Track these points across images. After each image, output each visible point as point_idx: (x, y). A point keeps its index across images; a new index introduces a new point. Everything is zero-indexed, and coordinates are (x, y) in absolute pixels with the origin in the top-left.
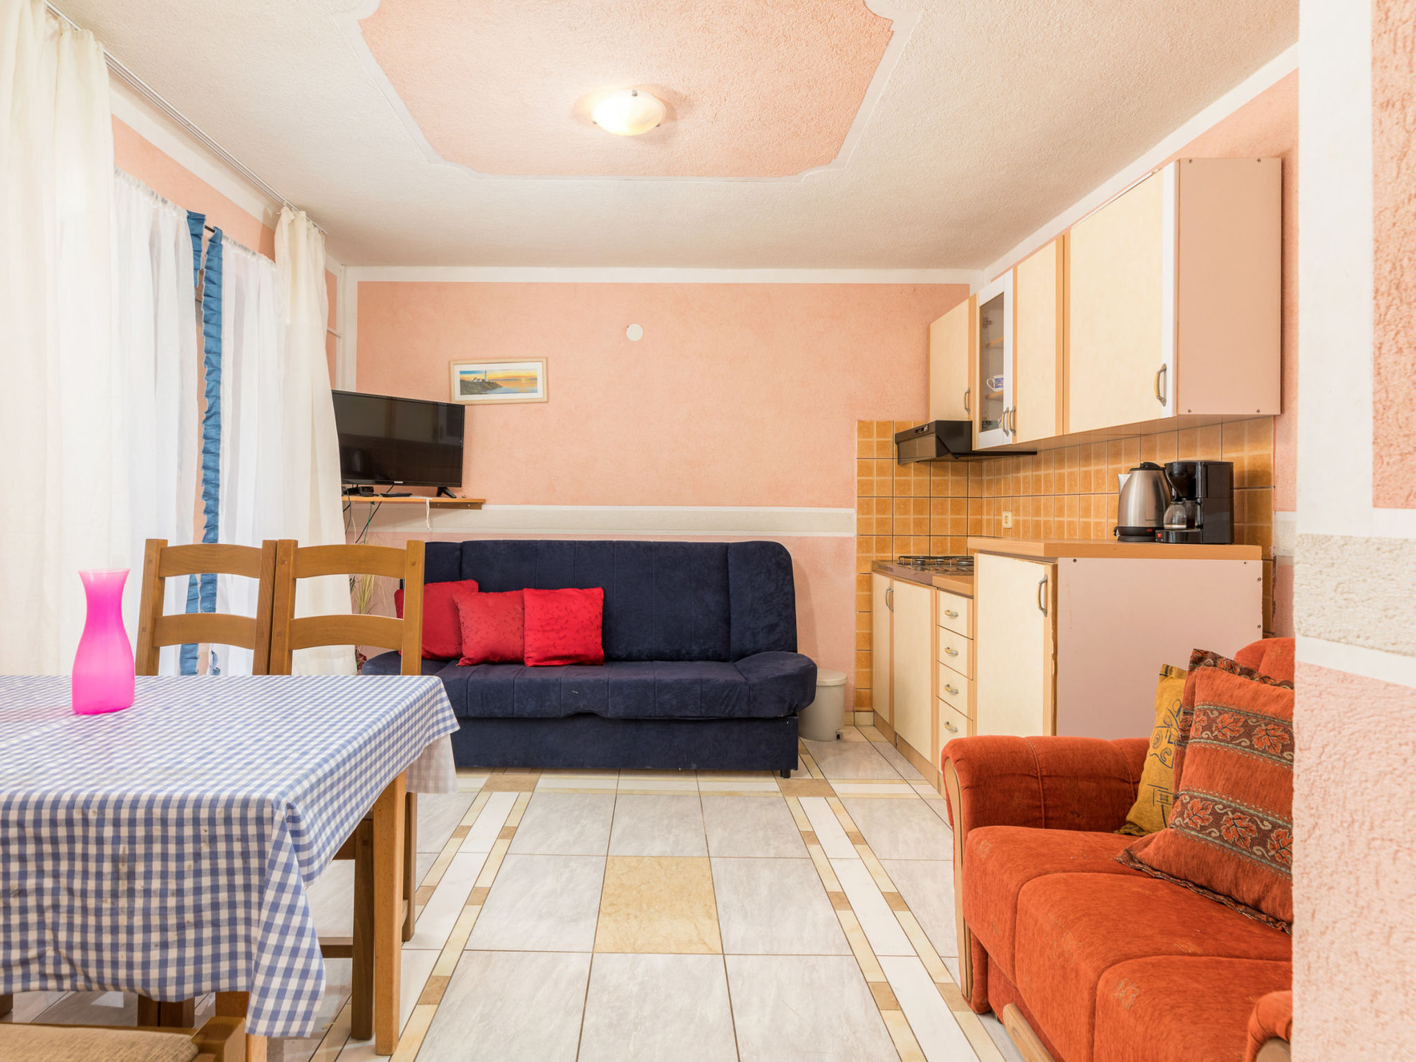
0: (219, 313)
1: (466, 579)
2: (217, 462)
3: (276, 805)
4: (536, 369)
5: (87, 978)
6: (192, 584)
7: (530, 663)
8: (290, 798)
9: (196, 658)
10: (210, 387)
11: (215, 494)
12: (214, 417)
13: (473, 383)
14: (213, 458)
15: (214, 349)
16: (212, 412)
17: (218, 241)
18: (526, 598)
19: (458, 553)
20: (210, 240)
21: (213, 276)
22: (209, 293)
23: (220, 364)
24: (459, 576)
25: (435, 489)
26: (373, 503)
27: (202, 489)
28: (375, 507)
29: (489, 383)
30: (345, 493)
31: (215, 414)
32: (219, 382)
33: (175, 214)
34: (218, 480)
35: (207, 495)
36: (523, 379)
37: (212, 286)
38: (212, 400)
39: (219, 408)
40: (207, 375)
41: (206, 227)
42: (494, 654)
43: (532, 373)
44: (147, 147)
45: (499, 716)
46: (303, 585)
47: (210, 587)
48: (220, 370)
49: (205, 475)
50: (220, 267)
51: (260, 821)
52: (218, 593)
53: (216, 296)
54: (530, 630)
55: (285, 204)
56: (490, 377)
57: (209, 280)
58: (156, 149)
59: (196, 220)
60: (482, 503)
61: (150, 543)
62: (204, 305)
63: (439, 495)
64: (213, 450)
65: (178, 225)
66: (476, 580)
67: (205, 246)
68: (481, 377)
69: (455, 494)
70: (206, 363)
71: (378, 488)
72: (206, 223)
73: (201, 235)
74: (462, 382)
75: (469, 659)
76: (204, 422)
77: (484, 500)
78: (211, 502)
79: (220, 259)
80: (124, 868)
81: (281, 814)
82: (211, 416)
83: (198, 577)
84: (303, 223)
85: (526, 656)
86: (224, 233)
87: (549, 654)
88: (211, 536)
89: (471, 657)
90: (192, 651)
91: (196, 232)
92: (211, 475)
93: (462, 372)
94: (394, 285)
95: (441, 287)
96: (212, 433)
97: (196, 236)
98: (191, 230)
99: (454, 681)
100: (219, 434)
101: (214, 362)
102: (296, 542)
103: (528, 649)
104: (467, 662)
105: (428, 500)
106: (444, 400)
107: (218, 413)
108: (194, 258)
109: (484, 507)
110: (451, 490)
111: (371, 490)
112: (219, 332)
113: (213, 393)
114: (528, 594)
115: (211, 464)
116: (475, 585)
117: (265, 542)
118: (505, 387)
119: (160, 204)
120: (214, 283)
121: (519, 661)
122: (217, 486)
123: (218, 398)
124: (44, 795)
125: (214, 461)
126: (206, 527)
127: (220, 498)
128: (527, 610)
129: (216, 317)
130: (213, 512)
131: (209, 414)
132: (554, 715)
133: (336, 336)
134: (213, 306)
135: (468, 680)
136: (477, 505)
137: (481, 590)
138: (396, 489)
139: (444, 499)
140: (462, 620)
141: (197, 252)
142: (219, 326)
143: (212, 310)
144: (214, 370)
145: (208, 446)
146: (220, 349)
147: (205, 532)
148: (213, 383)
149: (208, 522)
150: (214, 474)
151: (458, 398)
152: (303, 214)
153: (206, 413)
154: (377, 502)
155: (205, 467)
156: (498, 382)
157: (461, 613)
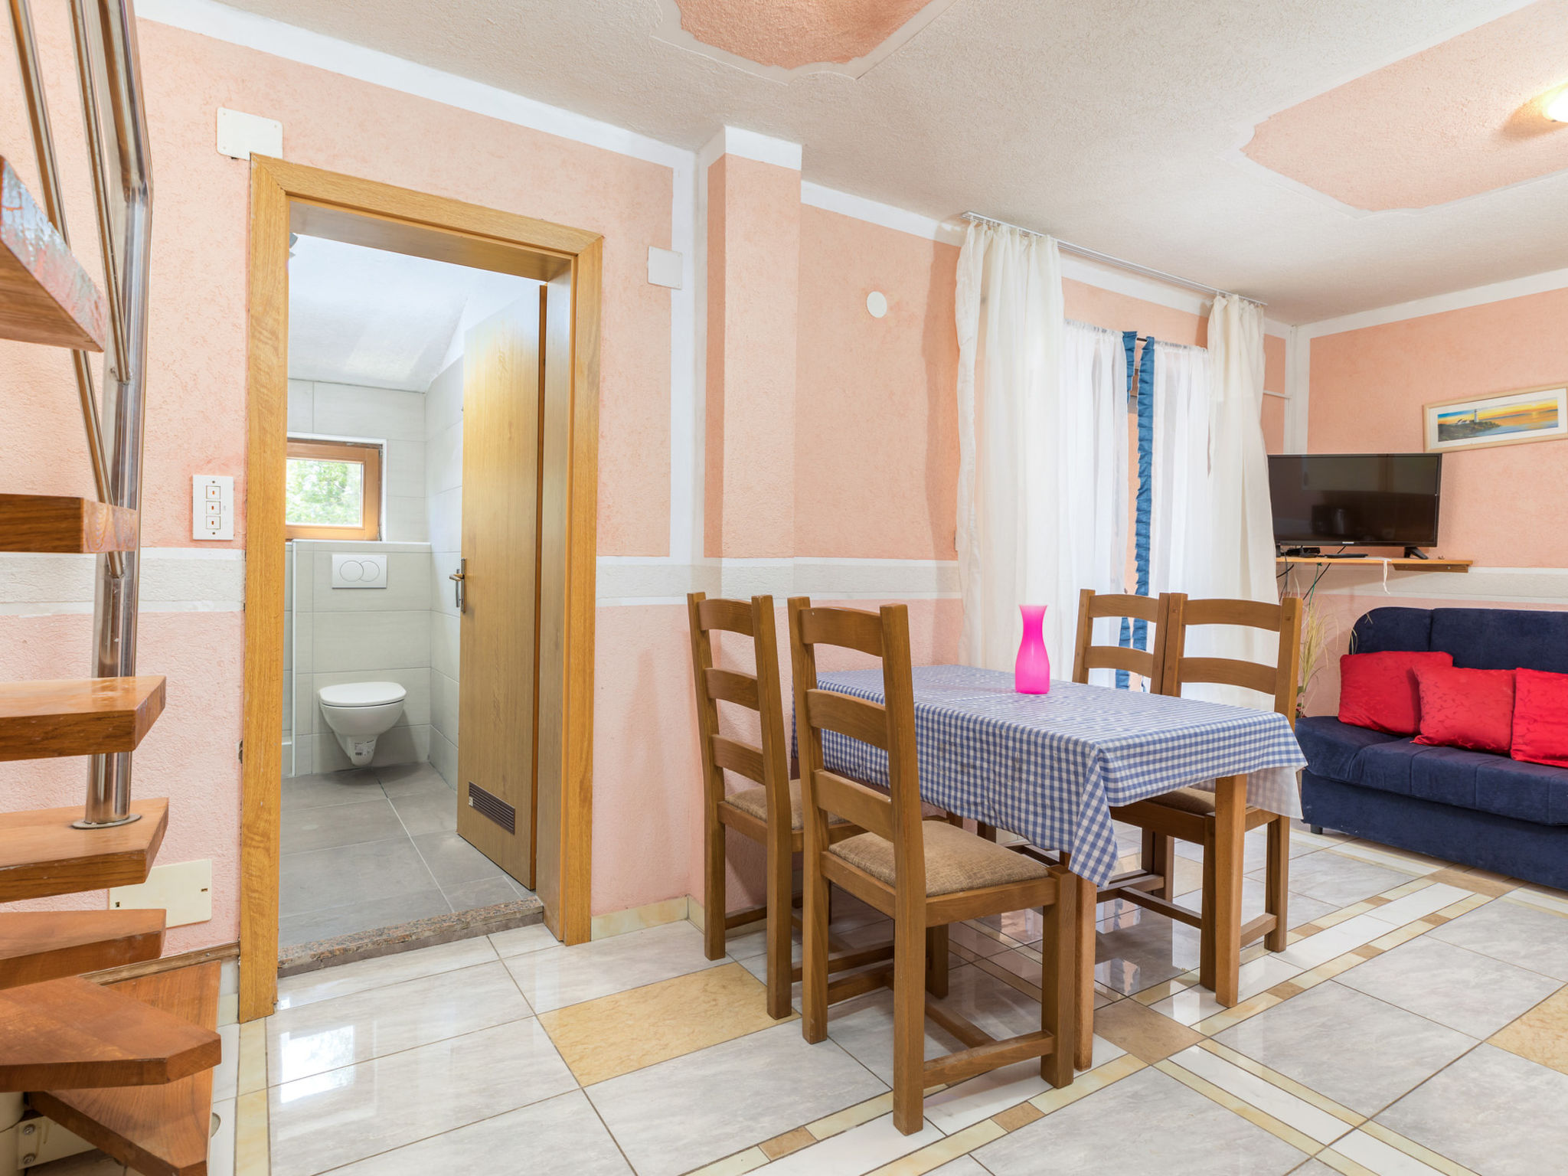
0: (1151, 406)
1: (1436, 651)
2: (1148, 530)
3: (1092, 747)
4: (1555, 397)
5: (1001, 821)
6: (1125, 628)
7: (1519, 757)
8: (1104, 746)
9: (1128, 687)
10: (1142, 468)
11: (1146, 556)
12: (1146, 493)
13: (1456, 426)
14: (1145, 526)
15: (1147, 437)
16: (1144, 489)
17: (1151, 347)
18: (1519, 679)
19: (1427, 621)
20: (1144, 349)
21: (1146, 377)
22: (1144, 392)
23: (1151, 449)
24: (1429, 646)
25: (1402, 549)
26: (1320, 564)
27: (1135, 552)
28: (1323, 568)
29: (1480, 424)
30: (1280, 554)
31: (1146, 490)
32: (1150, 464)
33: (1112, 338)
34: (1149, 544)
35: (1138, 557)
36: (1534, 413)
37: (1145, 386)
38: (1144, 479)
39: (1150, 485)
40: (1140, 459)
41: (1138, 339)
42: (1466, 738)
43: (1550, 404)
44: (1094, 291)
45: (1454, 804)
46: (1190, 630)
47: (1141, 632)
48: (1151, 453)
49: (1137, 540)
50: (1153, 368)
51: (1083, 755)
52: (1148, 638)
53: (1148, 393)
54: (1523, 717)
55: (1218, 293)
56: (1481, 416)
57: (1143, 381)
58: (1101, 290)
59: (1129, 337)
60: (1468, 565)
61: (1082, 591)
62: (1139, 402)
63: (1407, 555)
64: (1144, 520)
65: (1115, 344)
66: (1452, 654)
67: (1138, 354)
68: (1468, 418)
69: (1427, 555)
70: (1139, 449)
71: (1324, 549)
72: (1138, 337)
73: (1134, 348)
74: (1441, 426)
75: (1427, 738)
76: (1137, 498)
77: (1472, 562)
78: (1142, 563)
79: (1153, 361)
80: (1017, 765)
81: (1094, 753)
82: (1144, 493)
83: (1131, 621)
84: (1235, 303)
85: (1513, 747)
86: (1156, 339)
87: (1552, 752)
88: (1143, 590)
89: (1431, 735)
90: (1124, 680)
91: (1130, 347)
92: (1143, 540)
93: (1440, 416)
94: (1352, 334)
95: (1412, 324)
96: (1144, 506)
97: (1130, 350)
98: (1125, 346)
99: (1394, 754)
100: (1150, 506)
101: (1147, 448)
102: (1186, 595)
103: (1517, 740)
104: (1425, 741)
105: (1386, 561)
106: (1416, 449)
107: (1149, 490)
108: (1128, 368)
109: (1471, 570)
110: (1421, 550)
111: (1317, 551)
112: (1151, 422)
113: (1146, 473)
114: (1523, 676)
115: (1143, 532)
116: (1449, 659)
117: (1161, 595)
118: (1505, 425)
119: (1101, 334)
120: (1147, 383)
121: (1505, 753)
122: (1148, 549)
123: (1150, 476)
124: (984, 718)
125: (1146, 529)
126: (1138, 583)
127: (1150, 559)
128: (1519, 695)
129: (1148, 410)
130: (1145, 570)
131: (1141, 491)
132: (1537, 819)
133: (1284, 398)
134: (1146, 402)
135: (1413, 756)
136: (1461, 567)
137: (1455, 664)
138: (1348, 550)
139: (1413, 560)
140: (1422, 694)
141: (1130, 363)
142: (1151, 417)
143: (1145, 405)
144: (1146, 454)
145: (1141, 517)
146: (1152, 437)
147: (1137, 586)
148: (1145, 465)
149: (1139, 579)
150: (1145, 539)
151: (1434, 445)
152: (1236, 297)
153: (1139, 490)
154: (1325, 564)
155: (1138, 534)
156: (1493, 421)
157: (1421, 687)
